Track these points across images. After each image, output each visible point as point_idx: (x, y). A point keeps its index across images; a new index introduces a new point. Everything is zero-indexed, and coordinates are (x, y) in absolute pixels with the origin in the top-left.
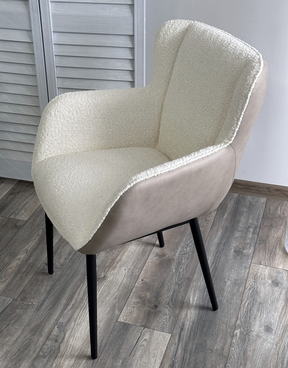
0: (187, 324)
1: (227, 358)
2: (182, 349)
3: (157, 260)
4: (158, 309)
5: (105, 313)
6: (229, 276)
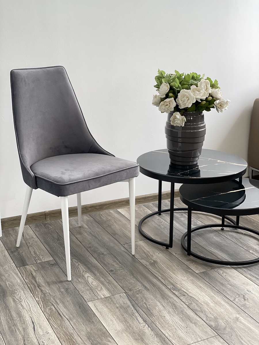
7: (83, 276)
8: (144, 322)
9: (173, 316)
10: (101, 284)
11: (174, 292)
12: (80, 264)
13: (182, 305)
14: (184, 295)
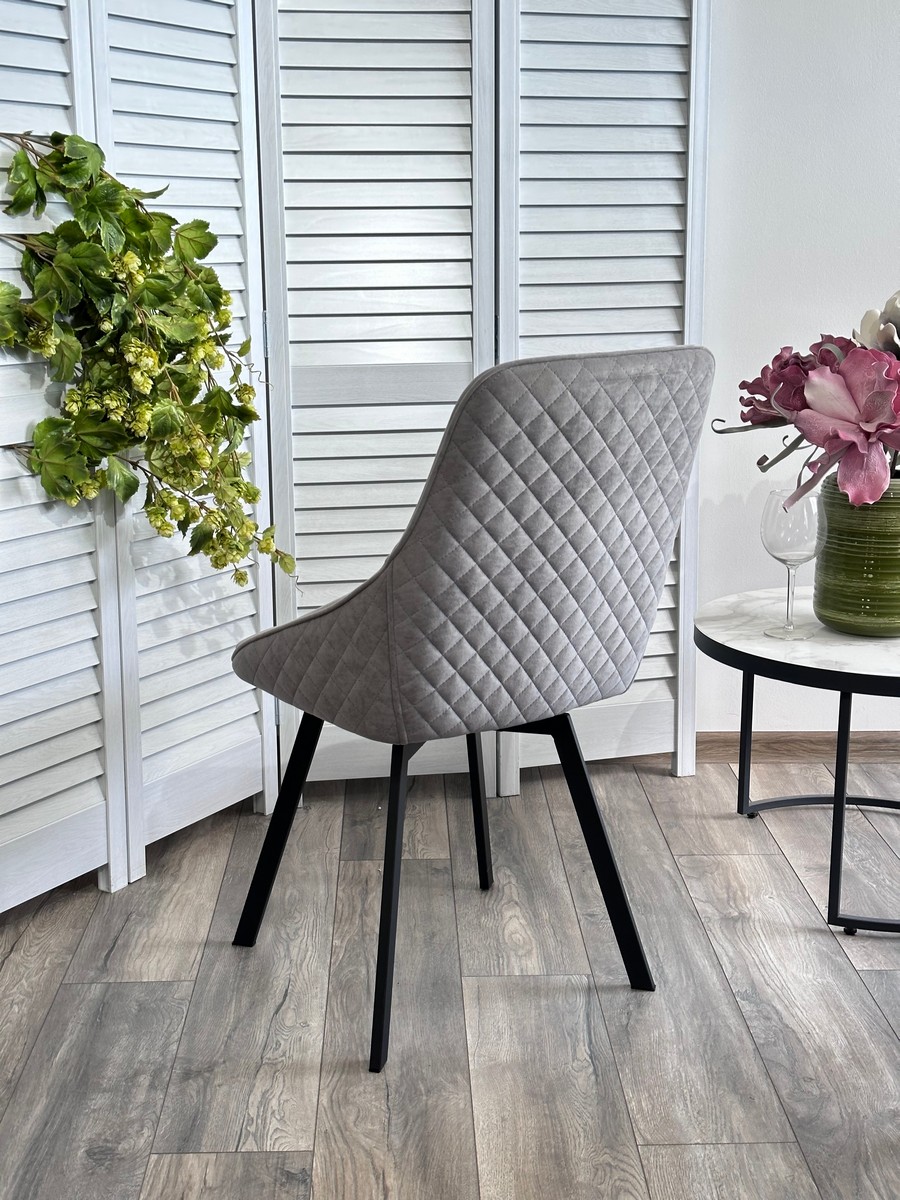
7: (501, 913)
8: (588, 1058)
9: (690, 1063)
10: (534, 942)
11: (741, 1003)
12: (513, 881)
13: (741, 1041)
14: (768, 1018)
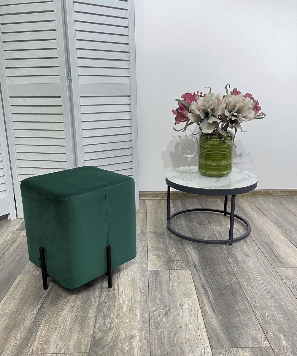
0: (196, 263)
1: (234, 274)
2: (203, 276)
3: (154, 235)
4: (172, 258)
5: (137, 268)
6: (204, 235)
8: (37, 310)
9: (72, 312)
